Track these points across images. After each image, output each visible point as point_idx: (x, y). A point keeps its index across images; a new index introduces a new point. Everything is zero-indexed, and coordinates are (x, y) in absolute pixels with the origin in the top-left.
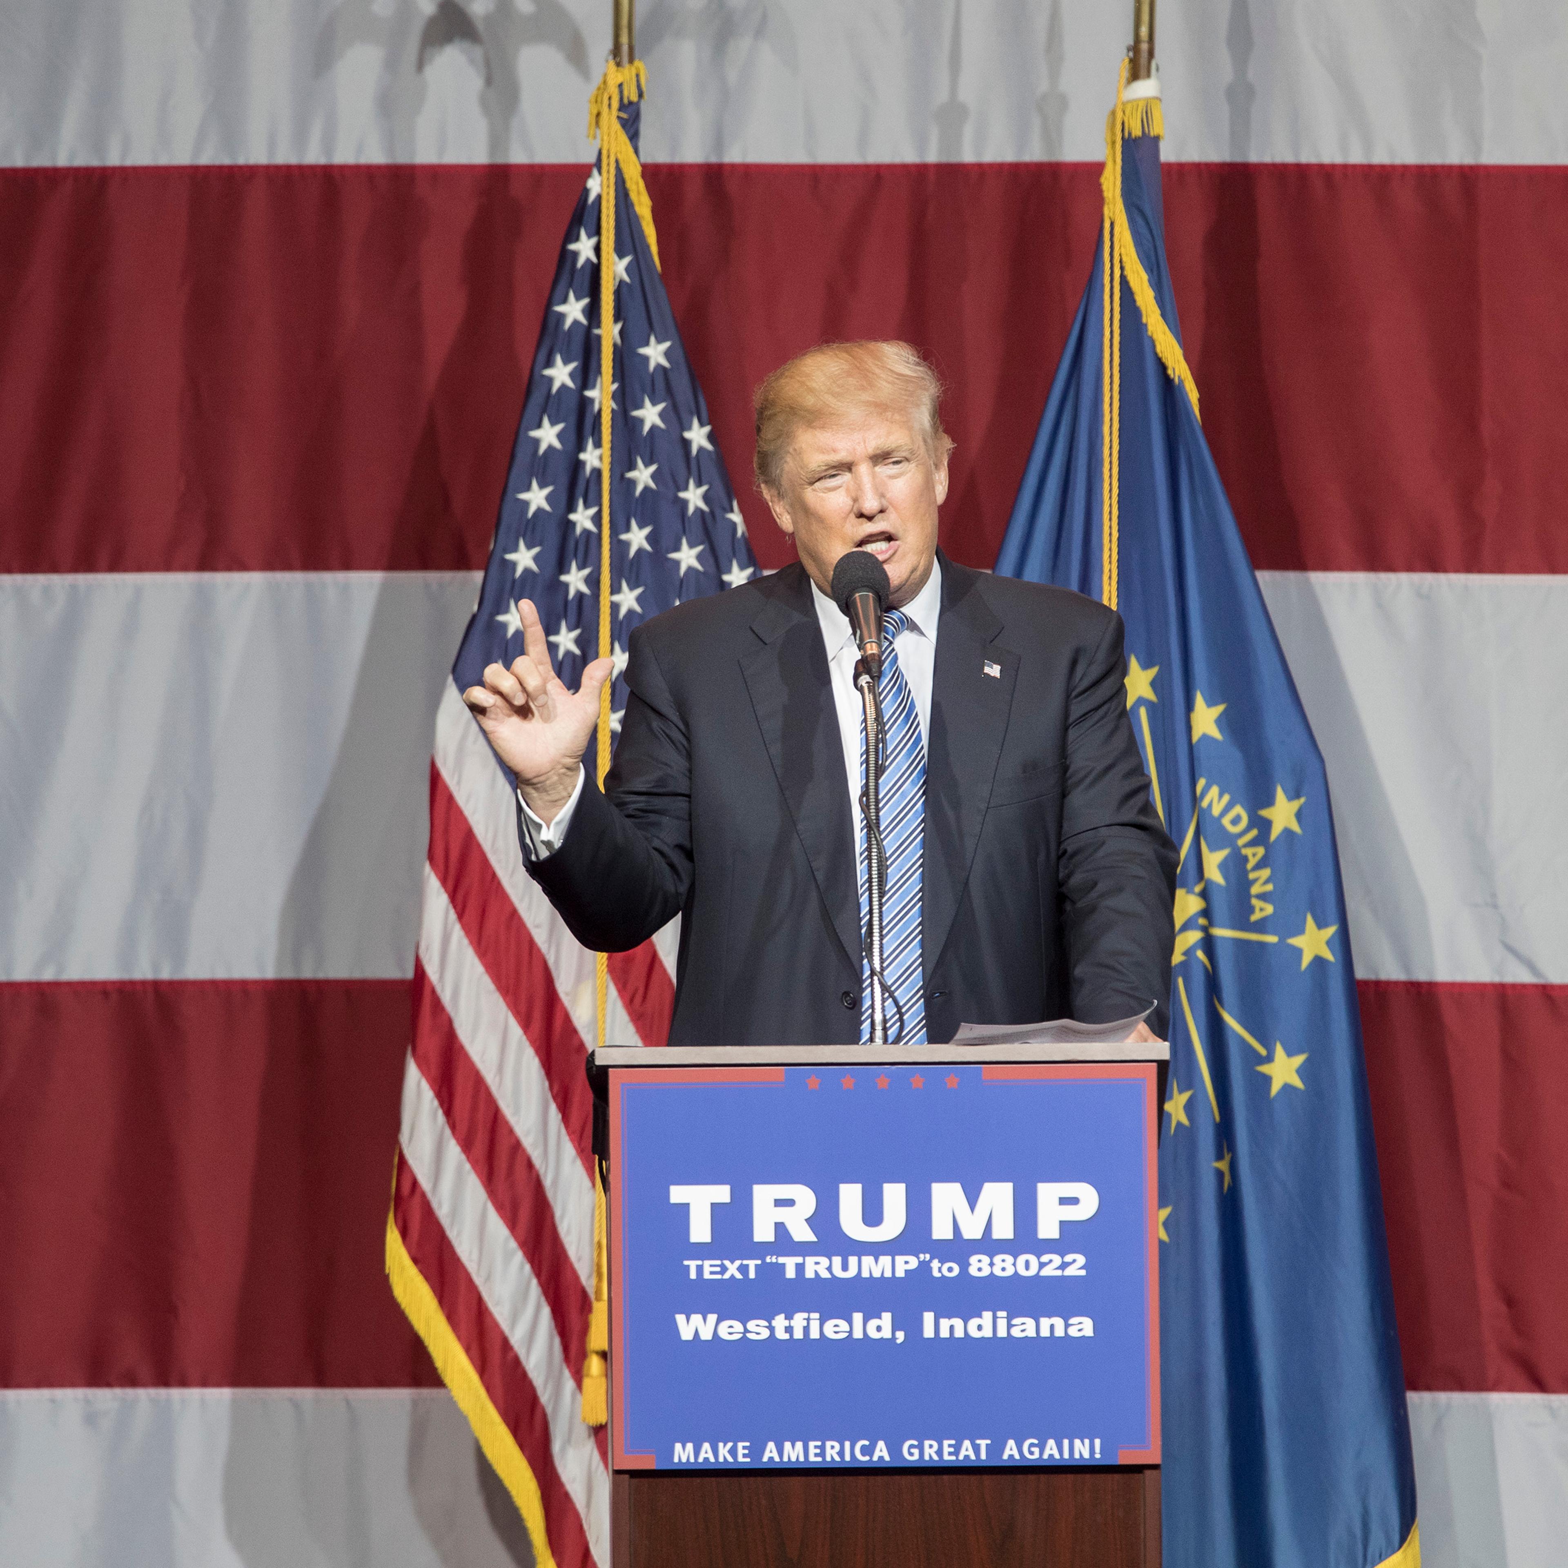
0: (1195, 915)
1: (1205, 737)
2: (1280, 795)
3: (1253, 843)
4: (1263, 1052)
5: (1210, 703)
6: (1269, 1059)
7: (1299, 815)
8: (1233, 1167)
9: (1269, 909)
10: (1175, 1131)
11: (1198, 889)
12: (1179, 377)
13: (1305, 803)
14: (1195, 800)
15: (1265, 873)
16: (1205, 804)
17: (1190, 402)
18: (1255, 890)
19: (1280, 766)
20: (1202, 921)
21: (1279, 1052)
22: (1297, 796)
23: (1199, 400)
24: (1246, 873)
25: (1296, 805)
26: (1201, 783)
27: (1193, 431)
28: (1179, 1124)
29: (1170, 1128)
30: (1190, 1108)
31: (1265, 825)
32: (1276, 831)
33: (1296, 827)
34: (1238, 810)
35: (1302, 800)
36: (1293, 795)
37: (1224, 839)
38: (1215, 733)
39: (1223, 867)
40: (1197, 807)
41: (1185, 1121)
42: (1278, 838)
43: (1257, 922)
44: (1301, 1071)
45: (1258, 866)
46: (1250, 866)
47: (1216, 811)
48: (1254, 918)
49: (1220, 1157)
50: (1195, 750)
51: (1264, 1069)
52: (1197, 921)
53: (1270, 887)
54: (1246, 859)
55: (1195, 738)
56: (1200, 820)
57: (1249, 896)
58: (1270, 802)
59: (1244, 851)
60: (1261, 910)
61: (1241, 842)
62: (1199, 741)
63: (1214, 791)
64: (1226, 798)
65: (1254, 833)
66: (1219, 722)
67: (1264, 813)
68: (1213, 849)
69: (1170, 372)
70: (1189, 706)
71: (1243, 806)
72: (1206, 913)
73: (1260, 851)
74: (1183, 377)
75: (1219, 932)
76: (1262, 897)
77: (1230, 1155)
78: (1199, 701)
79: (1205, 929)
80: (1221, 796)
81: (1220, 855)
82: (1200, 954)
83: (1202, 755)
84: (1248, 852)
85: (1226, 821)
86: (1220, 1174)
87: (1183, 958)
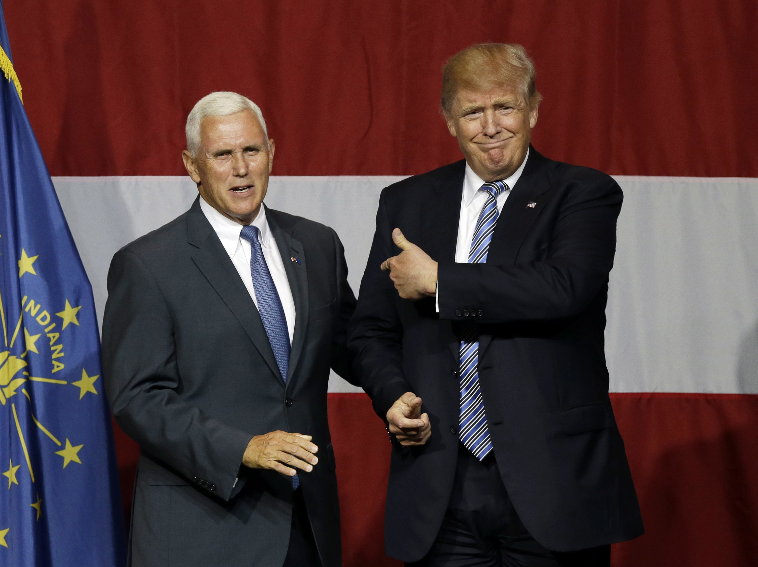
0: (20, 370)
1: (27, 273)
2: (68, 305)
3: (52, 331)
4: (59, 444)
5: (30, 255)
6: (63, 448)
7: (78, 315)
8: (43, 507)
9: (62, 366)
10: (10, 487)
11: (22, 356)
12: (11, 78)
13: (81, 309)
14: (21, 308)
15: (60, 347)
16: (27, 310)
17: (17, 92)
18: (54, 356)
19: (67, 288)
20: (25, 373)
21: (68, 444)
22: (77, 306)
23: (22, 91)
24: (49, 347)
25: (76, 310)
26: (25, 298)
27: (19, 108)
28: (12, 483)
29: (8, 486)
30: (18, 475)
31: (59, 321)
32: (65, 324)
33: (76, 322)
34: (45, 313)
35: (80, 307)
36: (75, 304)
37: (38, 329)
38: (32, 271)
39: (37, 343)
40: (22, 312)
41: (16, 482)
42: (66, 328)
43: (55, 373)
44: (79, 454)
45: (56, 344)
46: (51, 343)
47: (33, 313)
48: (54, 371)
49: (34, 501)
50: (21, 281)
51: (60, 453)
52: (22, 373)
53: (62, 354)
54: (49, 339)
55: (21, 274)
56: (24, 319)
57: (51, 360)
58: (62, 308)
59: (49, 335)
60: (58, 367)
61: (46, 330)
62: (24, 275)
63: (32, 303)
64: (39, 306)
65: (54, 325)
66: (34, 265)
67: (59, 314)
68: (31, 334)
69: (6, 76)
70: (18, 257)
71: (47, 311)
72: (28, 368)
73: (57, 335)
74: (13, 79)
75: (35, 379)
76: (58, 360)
77: (41, 500)
78: (24, 255)
79: (26, 377)
80: (35, 306)
81: (35, 338)
82: (24, 391)
83: (25, 283)
84: (50, 335)
85: (38, 319)
86: (34, 510)
87: (14, 393)
